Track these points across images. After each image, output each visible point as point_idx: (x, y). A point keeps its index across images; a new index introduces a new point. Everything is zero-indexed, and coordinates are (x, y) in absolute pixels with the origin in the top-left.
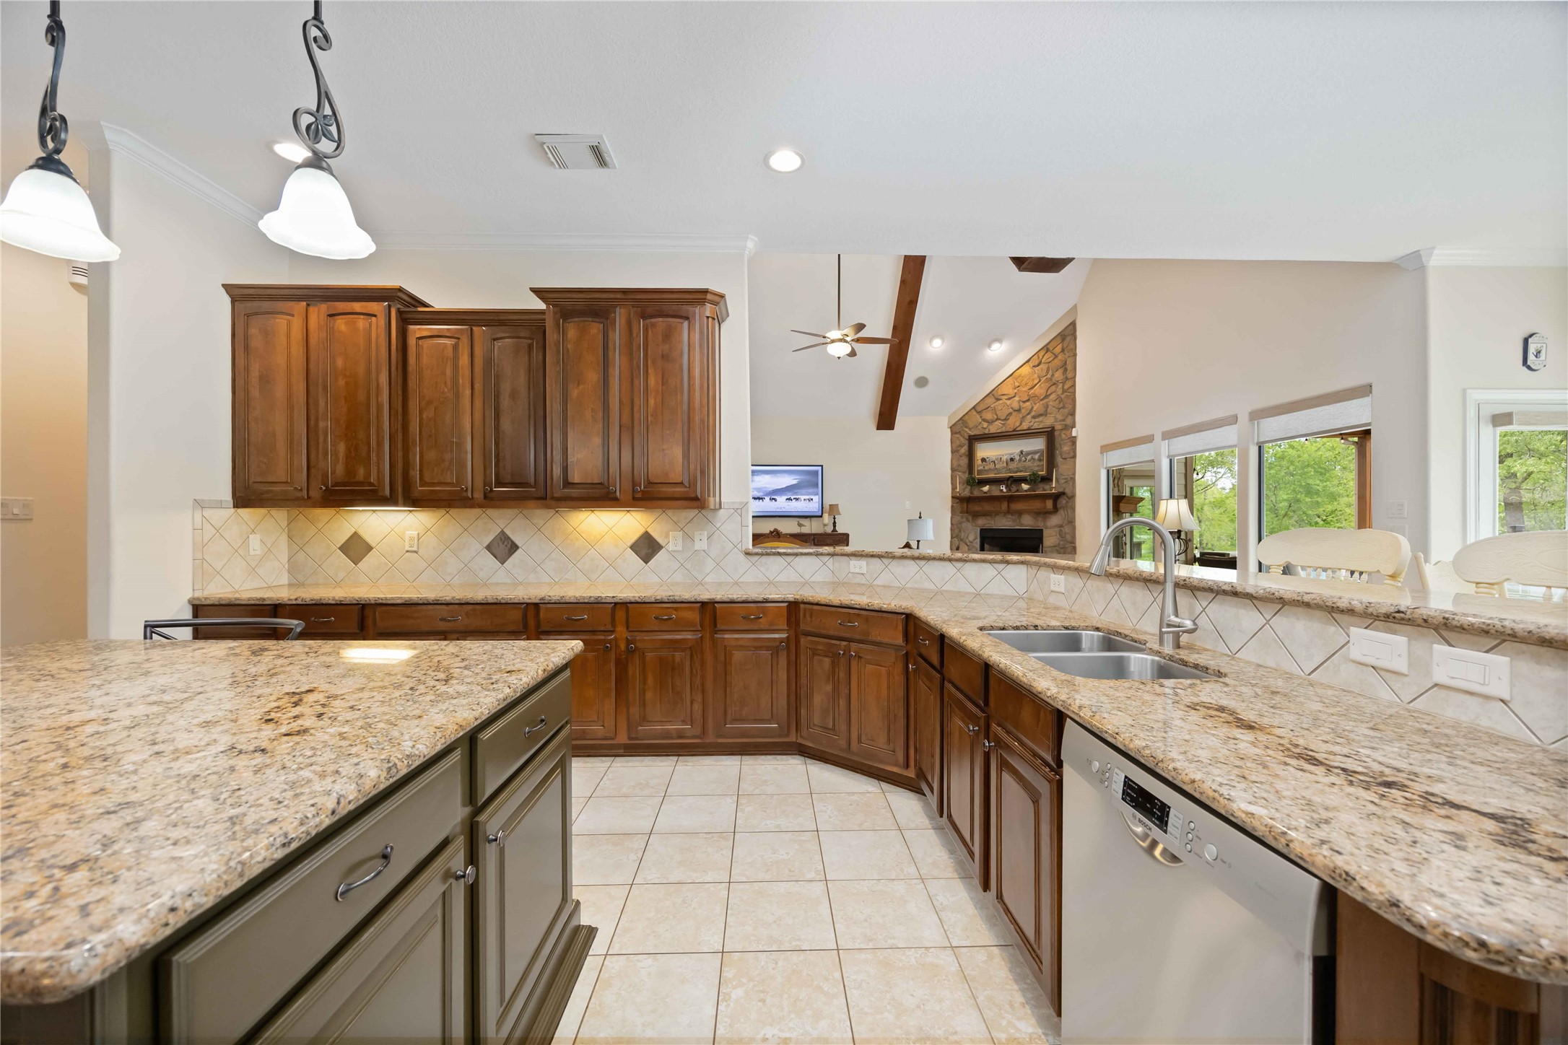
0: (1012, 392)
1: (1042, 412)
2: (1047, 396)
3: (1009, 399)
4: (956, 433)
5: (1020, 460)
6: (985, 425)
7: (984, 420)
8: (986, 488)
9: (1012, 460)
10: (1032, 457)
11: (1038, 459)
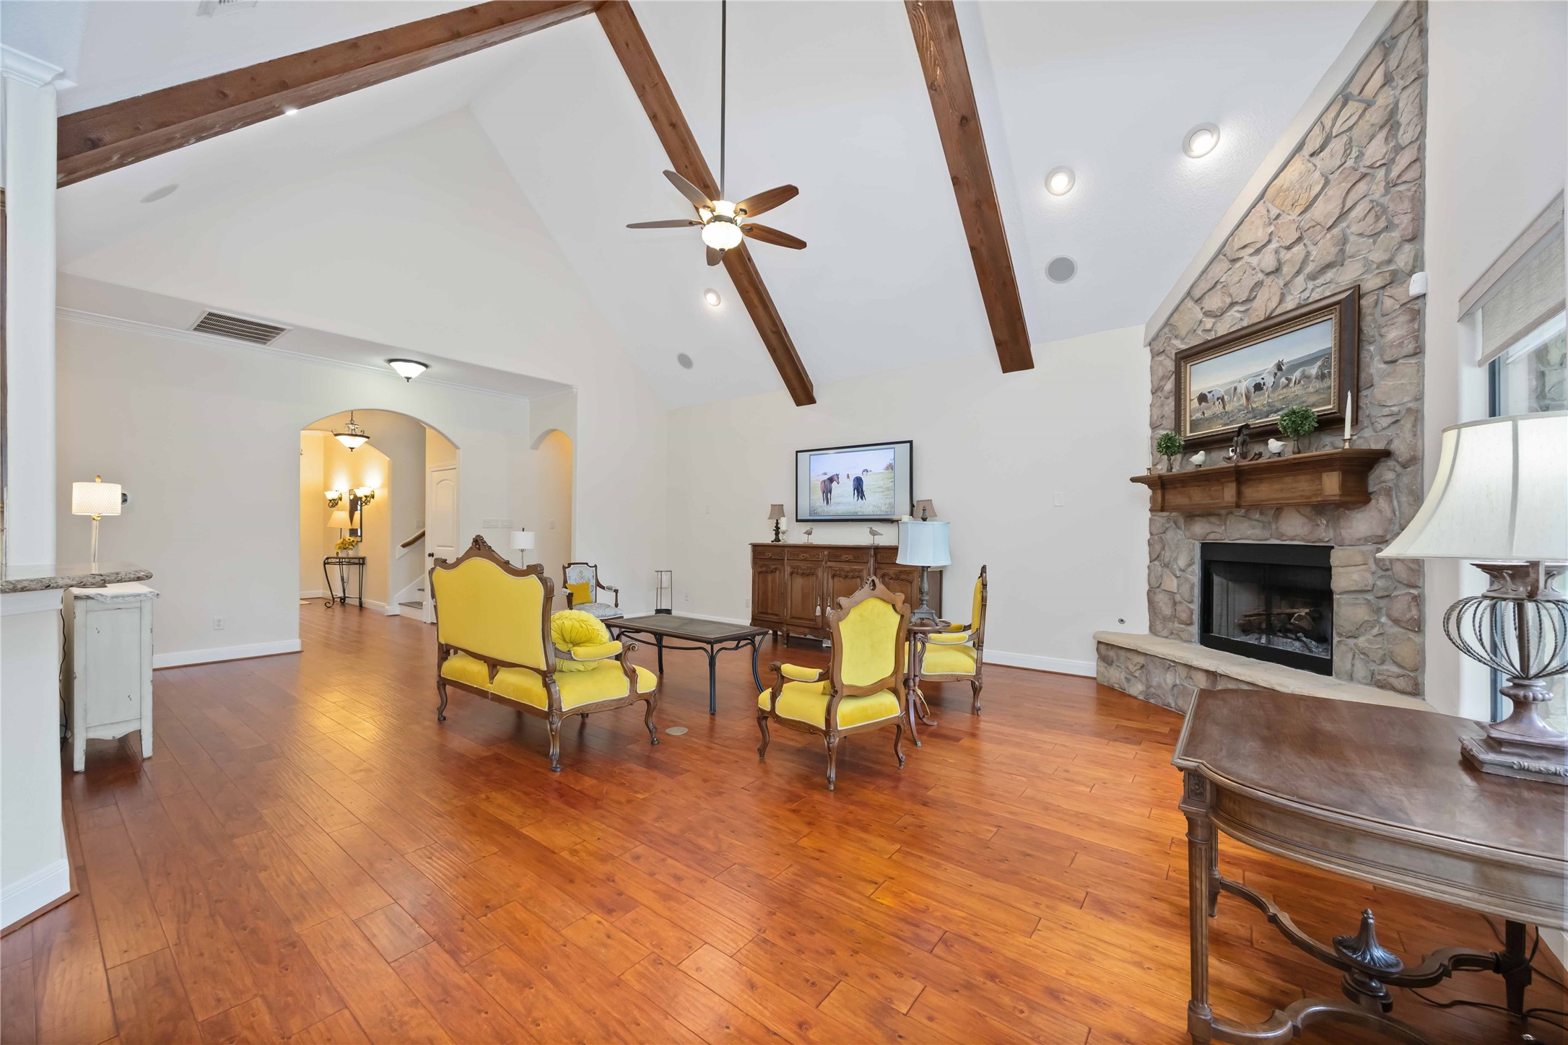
0: (1260, 235)
1: (1329, 259)
2: (1343, 215)
3: (1258, 251)
4: (1159, 354)
5: (1275, 386)
6: (1209, 323)
7: (1208, 314)
8: (1199, 458)
9: (1258, 387)
10: (1303, 372)
11: (1317, 378)
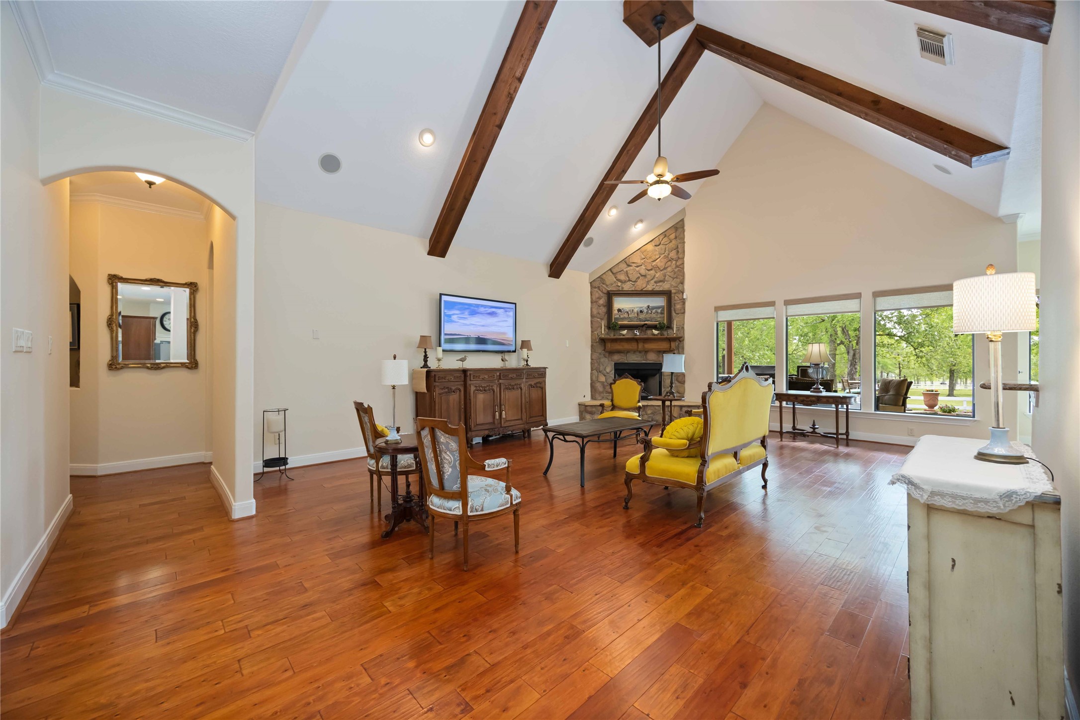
0: (639, 261)
1: (662, 279)
2: (665, 268)
3: (637, 267)
4: (595, 288)
5: (647, 312)
6: (619, 284)
7: (618, 280)
8: (625, 332)
9: (641, 312)
10: (656, 311)
11: (660, 313)
